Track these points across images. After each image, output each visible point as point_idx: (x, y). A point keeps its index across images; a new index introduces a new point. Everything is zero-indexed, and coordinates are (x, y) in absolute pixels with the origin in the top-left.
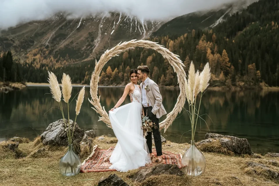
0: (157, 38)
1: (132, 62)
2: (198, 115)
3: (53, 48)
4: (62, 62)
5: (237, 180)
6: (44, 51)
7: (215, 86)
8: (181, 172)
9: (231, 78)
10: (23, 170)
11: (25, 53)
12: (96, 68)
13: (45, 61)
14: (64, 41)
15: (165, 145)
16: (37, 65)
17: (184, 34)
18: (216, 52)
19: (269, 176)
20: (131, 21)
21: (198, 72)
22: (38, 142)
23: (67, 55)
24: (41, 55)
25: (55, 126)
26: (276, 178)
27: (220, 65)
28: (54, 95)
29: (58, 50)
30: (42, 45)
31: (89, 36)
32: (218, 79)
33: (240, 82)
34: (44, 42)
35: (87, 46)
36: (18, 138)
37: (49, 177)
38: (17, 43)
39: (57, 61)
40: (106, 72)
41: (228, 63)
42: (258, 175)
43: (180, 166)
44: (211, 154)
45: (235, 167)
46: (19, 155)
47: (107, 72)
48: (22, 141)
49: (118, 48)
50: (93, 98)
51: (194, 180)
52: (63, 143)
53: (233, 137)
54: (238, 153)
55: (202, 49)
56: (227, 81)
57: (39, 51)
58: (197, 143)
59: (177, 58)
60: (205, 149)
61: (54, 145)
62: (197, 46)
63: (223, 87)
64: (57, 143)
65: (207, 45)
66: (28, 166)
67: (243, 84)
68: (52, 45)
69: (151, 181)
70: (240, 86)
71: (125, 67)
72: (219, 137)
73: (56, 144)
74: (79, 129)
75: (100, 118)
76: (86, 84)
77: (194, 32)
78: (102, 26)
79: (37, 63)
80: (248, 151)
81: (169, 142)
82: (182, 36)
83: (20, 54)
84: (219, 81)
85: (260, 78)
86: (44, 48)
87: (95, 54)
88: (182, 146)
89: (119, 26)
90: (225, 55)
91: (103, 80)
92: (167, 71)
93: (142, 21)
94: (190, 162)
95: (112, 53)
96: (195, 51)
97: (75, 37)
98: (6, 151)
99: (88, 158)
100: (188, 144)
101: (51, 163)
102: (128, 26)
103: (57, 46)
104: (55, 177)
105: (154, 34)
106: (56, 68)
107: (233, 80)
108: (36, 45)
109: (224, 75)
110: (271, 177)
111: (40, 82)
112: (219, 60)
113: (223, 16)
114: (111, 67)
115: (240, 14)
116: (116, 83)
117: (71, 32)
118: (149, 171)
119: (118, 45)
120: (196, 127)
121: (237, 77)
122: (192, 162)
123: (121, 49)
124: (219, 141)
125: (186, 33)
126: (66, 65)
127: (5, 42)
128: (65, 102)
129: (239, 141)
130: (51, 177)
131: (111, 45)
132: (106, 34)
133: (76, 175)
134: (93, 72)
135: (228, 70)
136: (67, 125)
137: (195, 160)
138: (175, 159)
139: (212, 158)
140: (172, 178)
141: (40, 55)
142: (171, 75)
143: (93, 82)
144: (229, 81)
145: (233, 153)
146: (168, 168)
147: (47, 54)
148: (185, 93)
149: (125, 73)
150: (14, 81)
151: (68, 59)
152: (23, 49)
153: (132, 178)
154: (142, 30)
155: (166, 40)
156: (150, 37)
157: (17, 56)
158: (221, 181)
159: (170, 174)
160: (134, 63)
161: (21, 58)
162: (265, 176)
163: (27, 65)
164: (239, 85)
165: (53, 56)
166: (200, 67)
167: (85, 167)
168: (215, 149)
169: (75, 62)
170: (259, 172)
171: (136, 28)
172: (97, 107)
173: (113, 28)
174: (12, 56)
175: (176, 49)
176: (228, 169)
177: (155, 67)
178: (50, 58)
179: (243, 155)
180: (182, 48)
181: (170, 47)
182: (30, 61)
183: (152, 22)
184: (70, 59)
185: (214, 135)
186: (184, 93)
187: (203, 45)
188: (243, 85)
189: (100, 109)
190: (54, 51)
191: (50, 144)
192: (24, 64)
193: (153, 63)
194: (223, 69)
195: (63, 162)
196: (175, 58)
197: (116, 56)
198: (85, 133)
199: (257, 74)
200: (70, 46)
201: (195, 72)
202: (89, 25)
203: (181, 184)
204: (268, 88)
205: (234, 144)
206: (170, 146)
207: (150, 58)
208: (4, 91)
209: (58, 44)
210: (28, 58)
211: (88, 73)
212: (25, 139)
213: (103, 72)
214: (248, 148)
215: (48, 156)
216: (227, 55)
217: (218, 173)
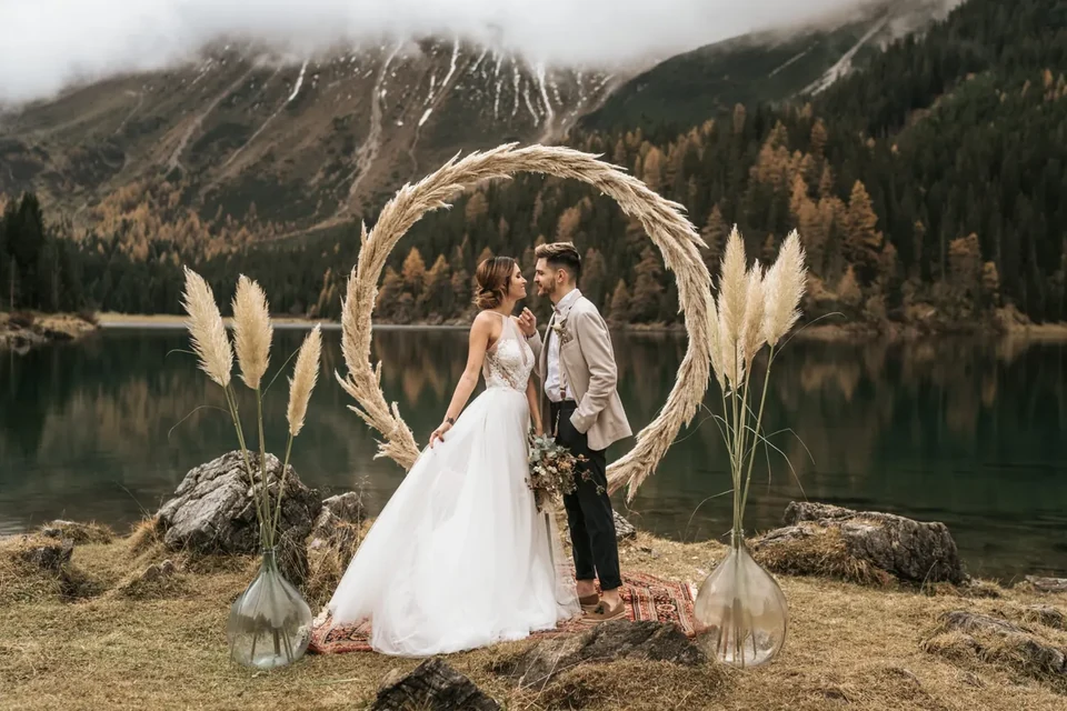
0: (598, 139)
1: (502, 232)
2: (756, 432)
3: (196, 180)
4: (232, 234)
5: (909, 680)
6: (163, 193)
7: (824, 322)
8: (694, 650)
9: (883, 292)
10: (90, 643)
11: (91, 198)
12: (363, 254)
13: (167, 231)
14: (239, 150)
15: (632, 549)
16: (136, 248)
17: (704, 121)
18: (826, 189)
19: (1029, 665)
20: (497, 72)
21: (757, 268)
22: (147, 540)
23: (253, 205)
24: (151, 206)
25: (209, 476)
26: (1056, 671)
27: (841, 241)
28: (204, 358)
29: (218, 188)
30: (154, 167)
31: (334, 132)
32: (833, 297)
33: (918, 307)
34: (160, 156)
35: (332, 169)
36: (68, 523)
37: (189, 673)
38: (58, 161)
39: (214, 231)
40: (403, 272)
41: (872, 232)
42: (987, 661)
43: (688, 628)
44: (808, 583)
45: (899, 630)
46: (74, 589)
47: (406, 272)
48: (85, 535)
49: (449, 176)
50: (353, 370)
51: (742, 680)
52: (241, 542)
53: (893, 517)
54: (911, 579)
55: (775, 181)
56: (869, 303)
57: (144, 193)
58: (754, 540)
59: (674, 213)
60: (786, 563)
61: (207, 551)
62: (753, 169)
63: (853, 325)
64: (219, 542)
65: (791, 166)
66: (109, 632)
67: (931, 312)
68: (192, 168)
69: (579, 684)
70: (921, 321)
71: (474, 251)
72: (836, 516)
73: (214, 547)
74: (301, 490)
75: (380, 447)
76: (326, 317)
77: (739, 113)
78: (384, 92)
79: (136, 237)
80: (948, 568)
81: (645, 536)
82: (695, 129)
83: (72, 204)
84: (839, 302)
85: (996, 291)
86: (161, 182)
87: (358, 203)
88: (698, 553)
89: (447, 95)
90: (862, 202)
91: (390, 301)
92: (638, 267)
93: (539, 72)
94: (726, 614)
95: (425, 198)
96: (746, 188)
97: (279, 136)
98: (27, 574)
100: (718, 543)
101: (197, 619)
102: (484, 90)
103: (211, 170)
104: (212, 671)
105: (588, 122)
106: (208, 258)
107: (894, 298)
108: (132, 168)
109: (857, 278)
110: (1036, 669)
111: (150, 312)
112: (837, 223)
113: (853, 51)
114: (420, 253)
115: (919, 41)
116: (439, 314)
117: (268, 115)
118: (572, 646)
119: (448, 166)
120: (748, 479)
121: (906, 286)
122: (734, 612)
123: (458, 179)
124: (839, 533)
125: (709, 118)
126: (248, 244)
127: (12, 157)
128: (249, 384)
129: (915, 533)
130: (199, 669)
131: (419, 166)
132: (400, 123)
133: (291, 661)
134: (353, 272)
135: (875, 261)
136: (257, 474)
137: (745, 604)
138: (670, 602)
139: (812, 598)
140: (660, 672)
141: (146, 206)
142: (652, 280)
143: (354, 309)
144: (875, 304)
145: (892, 576)
146: (641, 634)
147: (176, 204)
148: (707, 348)
150: (49, 309)
151: (255, 221)
152: (81, 184)
153: (505, 673)
154: (541, 109)
155: (634, 145)
156: (570, 133)
157: (59, 210)
158: (846, 685)
159: (652, 658)
160: (510, 234)
161: (77, 219)
162: (1016, 664)
163: (100, 247)
164: (915, 316)
165: (198, 210)
166: (765, 249)
167: (325, 633)
168: (823, 563)
169: (282, 233)
170: (993, 649)
171: (517, 101)
172: (371, 404)
173: (427, 100)
174: (41, 212)
175: (671, 182)
176: (872, 637)
177: (591, 250)
178: (185, 220)
179: (929, 584)
180: (693, 176)
181: (648, 172)
182: (111, 231)
183: (580, 75)
184: (264, 220)
185: (821, 510)
186: (704, 348)
187: (777, 163)
188: (931, 317)
189: (379, 412)
190: (202, 192)
191: (192, 546)
192: (88, 244)
193: (582, 233)
194: (854, 256)
195: (241, 616)
196: (667, 214)
197: (439, 209)
198: (326, 503)
199: (986, 277)
200: (262, 170)
201: (744, 267)
202: (336, 90)
203: (693, 698)
204: (1028, 330)
205: (895, 544)
206: (649, 551)
207: (570, 215)
208: (13, 347)
209: (214, 165)
210: (101, 218)
211: (333, 277)
212: (98, 528)
213: (392, 271)
214: (951, 557)
215: (187, 592)
216: (869, 202)
217: (836, 656)
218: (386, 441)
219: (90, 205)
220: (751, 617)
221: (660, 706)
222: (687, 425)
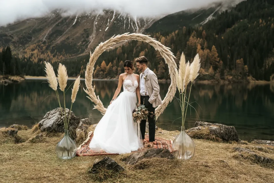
1: (125, 57)
2: (188, 103)
3: (50, 44)
4: (59, 57)
5: (225, 163)
6: (41, 47)
7: (205, 80)
8: (172, 156)
9: (219, 72)
10: (22, 153)
11: (24, 48)
12: (90, 59)
13: (42, 56)
14: (60, 37)
15: (157, 132)
16: (35, 60)
18: (205, 47)
19: (255, 160)
20: (125, 18)
21: (188, 63)
22: (36, 129)
23: (64, 50)
24: (38, 50)
25: (52, 114)
26: (262, 162)
27: (209, 60)
28: (50, 84)
29: (55, 46)
30: (39, 40)
31: (84, 32)
32: (207, 74)
33: (228, 76)
34: (41, 38)
35: (83, 41)
36: (17, 125)
37: (46, 160)
38: (15, 39)
39: (54, 56)
40: (101, 67)
41: (217, 58)
42: (244, 159)
43: (170, 150)
44: (200, 141)
45: (223, 152)
46: (18, 140)
47: (102, 66)
48: (21, 128)
49: (112, 41)
50: (88, 88)
51: (184, 163)
52: (60, 130)
53: (222, 125)
54: (226, 140)
55: (193, 45)
56: (216, 75)
57: (37, 47)
58: (187, 130)
59: (168, 50)
60: (195, 136)
61: (51, 132)
62: (188, 42)
63: (212, 80)
64: (54, 129)
65: (197, 42)
66: (26, 151)
67: (231, 77)
68: (49, 41)
69: (143, 163)
70: (229, 79)
71: (118, 62)
72: (207, 125)
73: (53, 131)
74: (75, 117)
75: (94, 106)
76: (81, 77)
77: (185, 29)
78: (97, 23)
79: (35, 57)
80: (235, 137)
81: (160, 129)
82: (173, 32)
83: (19, 49)
84: (209, 75)
85: (247, 72)
86: (41, 44)
87: (90, 50)
88: (173, 133)
89: (113, 23)
90: (214, 51)
91: (97, 74)
92: (159, 66)
93: (135, 18)
94: (180, 147)
95: (106, 46)
96: (186, 47)
97: (70, 33)
98: (6, 137)
99: (83, 143)
100: (178, 131)
101: (49, 148)
102: (121, 23)
104: (52, 160)
106: (52, 63)
107: (222, 74)
108: (34, 40)
109: (213, 69)
110: (257, 161)
111: (38, 76)
112: (208, 55)
113: (213, 14)
114: (105, 62)
115: (229, 12)
116: (110, 77)
117: (68, 28)
118: (142, 154)
119: (112, 38)
120: (186, 114)
121: (225, 71)
122: (182, 146)
123: (114, 42)
124: (208, 129)
125: (177, 30)
126: (62, 60)
127: (4, 38)
128: (62, 90)
129: (227, 129)
130: (49, 160)
132: (100, 30)
133: (72, 158)
134: (88, 64)
135: (217, 65)
136: (64, 113)
137: (185, 145)
138: (166, 145)
139: (201, 144)
140: (163, 161)
142: (162, 69)
143: (88, 73)
144: (218, 75)
145: (221, 139)
146: (159, 152)
147: (45, 49)
148: (176, 83)
149: (119, 67)
151: (64, 54)
152: (21, 44)
153: (125, 161)
154: (135, 27)
155: (158, 36)
157: (16, 51)
158: (209, 164)
159: (161, 157)
160: (128, 58)
161: (19, 53)
162: (251, 160)
163: (26, 60)
164: (227, 78)
165: (50, 51)
167: (80, 151)
168: (204, 136)
169: (71, 57)
170: (246, 156)
171: (129, 25)
172: (92, 96)
173: (107, 25)
174: (11, 51)
175: (168, 45)
176: (216, 153)
178: (47, 53)
179: (230, 141)
180: (173, 44)
181: (162, 41)
182: (28, 56)
183: (145, 19)
184: (66, 53)
185: (204, 123)
187: (194, 41)
188: (231, 78)
189: (94, 98)
190: (51, 47)
191: (47, 130)
192: (23, 59)
194: (212, 64)
195: (59, 147)
196: (166, 50)
197: (109, 48)
198: (81, 121)
199: (245, 69)
200: (66, 42)
201: (185, 62)
202: (85, 22)
203: (171, 167)
204: (255, 82)
205: (222, 131)
206: (161, 133)
207: (142, 53)
208: (4, 84)
209: (54, 40)
210: (26, 53)
211: (84, 68)
212: (24, 126)
213: (98, 66)
214: (236, 135)
215: (46, 141)
216: (216, 51)
217: (207, 157)
218: (96, 105)
219: (24, 49)
220: (186, 148)
221: (163, 168)
222: (171, 102)
